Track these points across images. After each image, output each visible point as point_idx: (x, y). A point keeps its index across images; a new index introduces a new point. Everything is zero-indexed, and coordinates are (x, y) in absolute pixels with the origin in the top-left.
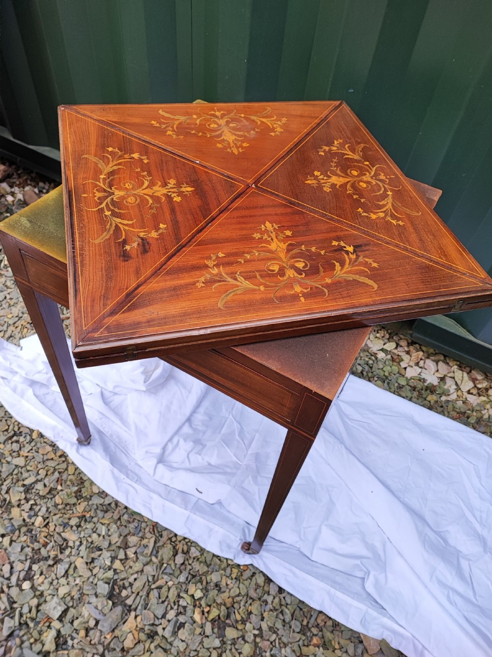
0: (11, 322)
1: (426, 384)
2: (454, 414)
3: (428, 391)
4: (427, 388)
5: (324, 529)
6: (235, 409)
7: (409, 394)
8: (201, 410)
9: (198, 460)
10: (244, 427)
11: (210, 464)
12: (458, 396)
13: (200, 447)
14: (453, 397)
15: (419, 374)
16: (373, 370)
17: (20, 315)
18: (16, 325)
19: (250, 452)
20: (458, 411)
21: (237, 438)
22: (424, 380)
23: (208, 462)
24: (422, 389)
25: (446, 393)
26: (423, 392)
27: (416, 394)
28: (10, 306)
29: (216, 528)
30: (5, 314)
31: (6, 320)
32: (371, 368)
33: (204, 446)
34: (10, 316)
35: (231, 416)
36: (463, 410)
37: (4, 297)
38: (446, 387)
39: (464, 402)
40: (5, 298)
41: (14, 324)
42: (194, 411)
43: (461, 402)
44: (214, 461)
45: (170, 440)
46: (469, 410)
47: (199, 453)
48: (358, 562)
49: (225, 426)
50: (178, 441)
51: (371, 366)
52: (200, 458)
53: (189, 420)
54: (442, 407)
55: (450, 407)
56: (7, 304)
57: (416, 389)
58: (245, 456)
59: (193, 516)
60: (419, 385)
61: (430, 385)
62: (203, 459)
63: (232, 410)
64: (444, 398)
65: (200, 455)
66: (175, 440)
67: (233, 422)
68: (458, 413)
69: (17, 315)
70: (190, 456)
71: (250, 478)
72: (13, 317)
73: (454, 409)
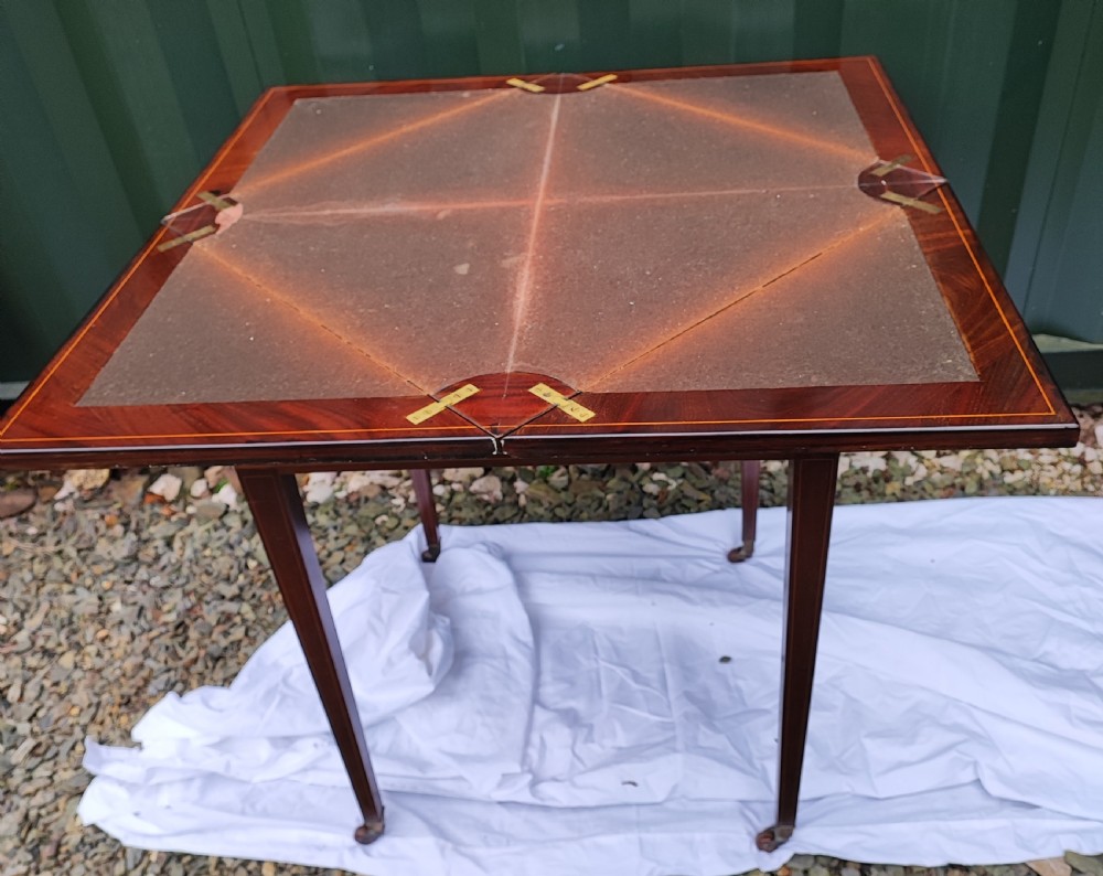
0: (84, 719)
1: (870, 474)
2: (941, 493)
3: (882, 481)
4: (876, 480)
5: (868, 742)
6: (600, 650)
7: (856, 497)
8: (546, 677)
9: (593, 751)
10: (636, 668)
11: (620, 749)
12: (927, 468)
13: (585, 731)
14: (922, 472)
15: (851, 466)
16: (777, 491)
17: (95, 700)
18: (99, 719)
19: (672, 695)
20: (942, 486)
21: (635, 686)
22: (864, 470)
23: (613, 748)
24: (869, 484)
25: (907, 472)
26: (874, 486)
27: (865, 494)
28: (61, 697)
29: (698, 836)
30: (63, 713)
31: (71, 721)
32: (772, 491)
33: (591, 727)
34: (75, 711)
35: (602, 663)
36: (948, 483)
37: (38, 688)
38: (901, 464)
39: (942, 472)
40: (42, 688)
41: (93, 719)
42: (537, 684)
43: (938, 474)
44: (622, 740)
45: (527, 743)
46: (956, 477)
47: (589, 739)
48: (953, 754)
49: (603, 681)
50: (542, 739)
51: (769, 487)
52: (595, 747)
53: (536, 700)
54: (915, 492)
55: (927, 486)
56: (54, 697)
57: (862, 487)
58: (669, 707)
59: (647, 837)
60: (862, 479)
61: (877, 473)
62: (602, 747)
63: (596, 652)
64: (909, 481)
65: (593, 741)
66: (535, 739)
67: (612, 670)
68: (944, 489)
69: (87, 703)
70: (577, 751)
71: (703, 728)
72: (81, 710)
73: (935, 487)
